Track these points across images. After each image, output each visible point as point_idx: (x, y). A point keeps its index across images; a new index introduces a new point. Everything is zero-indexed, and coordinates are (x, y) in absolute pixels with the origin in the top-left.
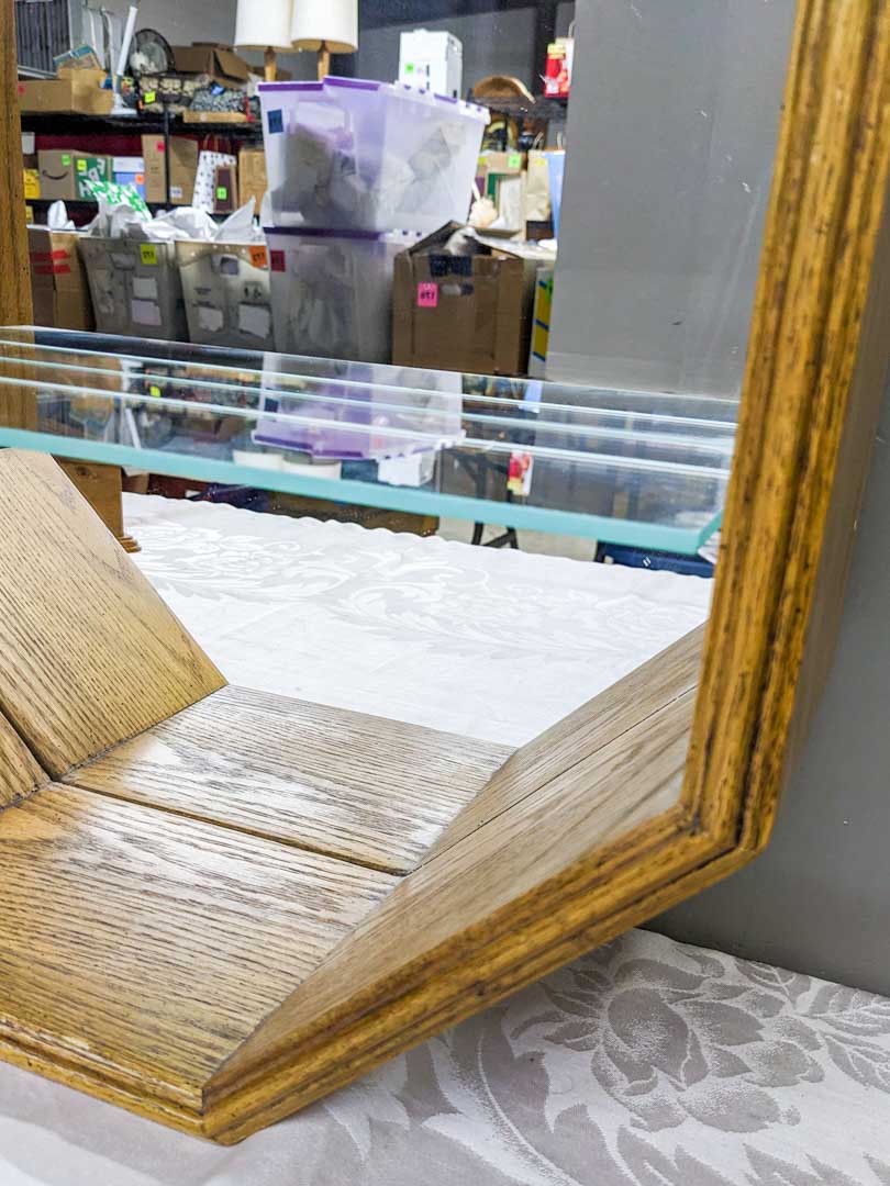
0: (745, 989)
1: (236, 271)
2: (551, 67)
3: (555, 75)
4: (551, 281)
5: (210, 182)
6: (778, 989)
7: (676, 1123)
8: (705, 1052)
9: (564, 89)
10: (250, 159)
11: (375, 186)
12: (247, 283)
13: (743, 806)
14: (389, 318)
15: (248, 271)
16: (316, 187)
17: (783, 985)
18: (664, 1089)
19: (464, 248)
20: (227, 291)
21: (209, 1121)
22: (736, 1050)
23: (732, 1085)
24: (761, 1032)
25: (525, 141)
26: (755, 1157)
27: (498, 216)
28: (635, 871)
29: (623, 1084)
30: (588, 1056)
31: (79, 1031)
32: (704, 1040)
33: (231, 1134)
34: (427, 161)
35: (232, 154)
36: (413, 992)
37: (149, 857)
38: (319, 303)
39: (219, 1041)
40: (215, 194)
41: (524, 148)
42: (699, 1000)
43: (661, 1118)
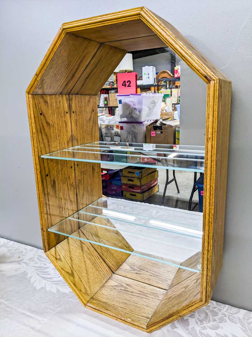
0: (217, 307)
1: (113, 130)
2: (175, 72)
3: (176, 73)
4: (179, 130)
5: (103, 100)
6: (221, 307)
7: (206, 329)
8: (210, 318)
9: (179, 76)
10: (111, 95)
11: (141, 113)
12: (116, 132)
13: (206, 299)
14: (145, 137)
15: (115, 130)
16: (129, 114)
17: (222, 307)
18: (205, 324)
19: (160, 124)
20: (111, 133)
21: (148, 330)
22: (215, 317)
23: (214, 323)
24: (219, 315)
25: (171, 87)
26: (216, 333)
27: (166, 106)
28: (196, 305)
29: (199, 323)
30: (194, 319)
31: (129, 318)
32: (210, 316)
33: (151, 332)
34: (151, 106)
35: (107, 94)
36: (172, 316)
37: (131, 288)
38: (131, 136)
39: (147, 319)
40: (104, 102)
41: (171, 88)
42: (210, 309)
43: (204, 328)
